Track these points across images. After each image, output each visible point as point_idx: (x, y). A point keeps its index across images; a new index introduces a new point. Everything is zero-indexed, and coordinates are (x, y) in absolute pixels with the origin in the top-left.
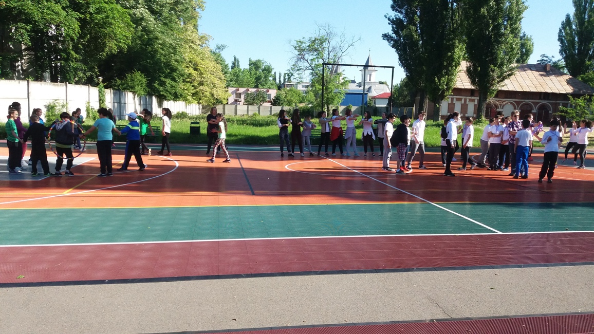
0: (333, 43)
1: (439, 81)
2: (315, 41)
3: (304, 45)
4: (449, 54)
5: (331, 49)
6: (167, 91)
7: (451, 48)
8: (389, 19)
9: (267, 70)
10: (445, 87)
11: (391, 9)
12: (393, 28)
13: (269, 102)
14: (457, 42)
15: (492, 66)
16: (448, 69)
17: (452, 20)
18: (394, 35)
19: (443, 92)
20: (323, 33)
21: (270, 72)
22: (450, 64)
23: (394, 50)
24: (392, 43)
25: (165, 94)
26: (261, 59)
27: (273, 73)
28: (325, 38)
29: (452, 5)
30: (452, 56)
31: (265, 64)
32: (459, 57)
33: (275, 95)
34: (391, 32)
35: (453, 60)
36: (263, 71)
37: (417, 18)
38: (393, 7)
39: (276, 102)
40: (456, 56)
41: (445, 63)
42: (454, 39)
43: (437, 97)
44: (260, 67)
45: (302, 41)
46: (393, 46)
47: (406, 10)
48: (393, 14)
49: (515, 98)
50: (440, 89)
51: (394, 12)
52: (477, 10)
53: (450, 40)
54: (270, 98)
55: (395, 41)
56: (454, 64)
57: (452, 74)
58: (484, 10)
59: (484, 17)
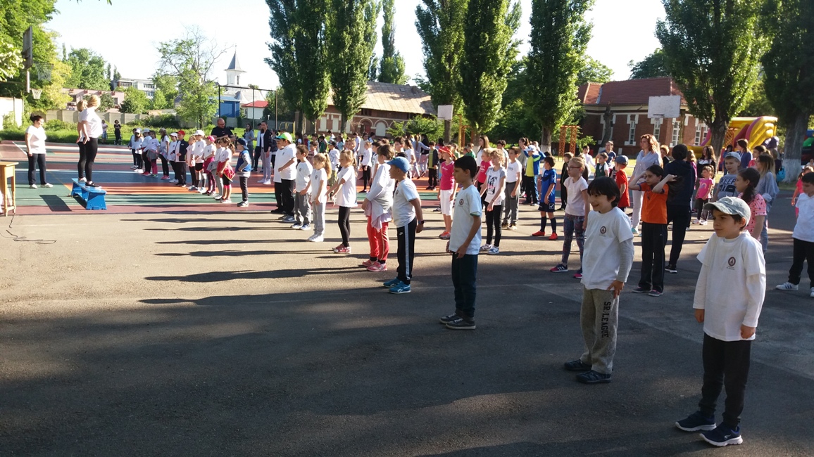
0: (203, 47)
1: (314, 103)
2: (181, 44)
3: (170, 48)
4: (320, 82)
5: (200, 54)
7: (321, 77)
8: (269, 46)
9: (96, 63)
10: (318, 109)
11: (270, 36)
12: (273, 54)
13: (116, 107)
14: (325, 73)
15: (349, 97)
16: (319, 94)
17: (321, 53)
18: (274, 60)
19: (317, 112)
20: (191, 36)
21: (101, 66)
22: (321, 90)
23: (275, 72)
24: (273, 66)
26: (87, 48)
27: (105, 67)
28: (193, 42)
29: (321, 42)
30: (322, 83)
31: (93, 55)
32: (328, 85)
33: (124, 100)
34: (271, 57)
35: (323, 87)
36: (91, 63)
37: (293, 48)
38: (272, 34)
39: (126, 108)
40: (325, 85)
41: (317, 89)
42: (323, 71)
43: (313, 116)
44: (86, 59)
45: (168, 44)
46: (274, 69)
47: (284, 39)
48: (273, 41)
49: (386, 117)
50: (314, 111)
51: (273, 39)
52: (337, 55)
53: (319, 71)
54: (116, 103)
55: (274, 64)
56: (324, 90)
57: (323, 98)
58: (341, 55)
59: (341, 59)
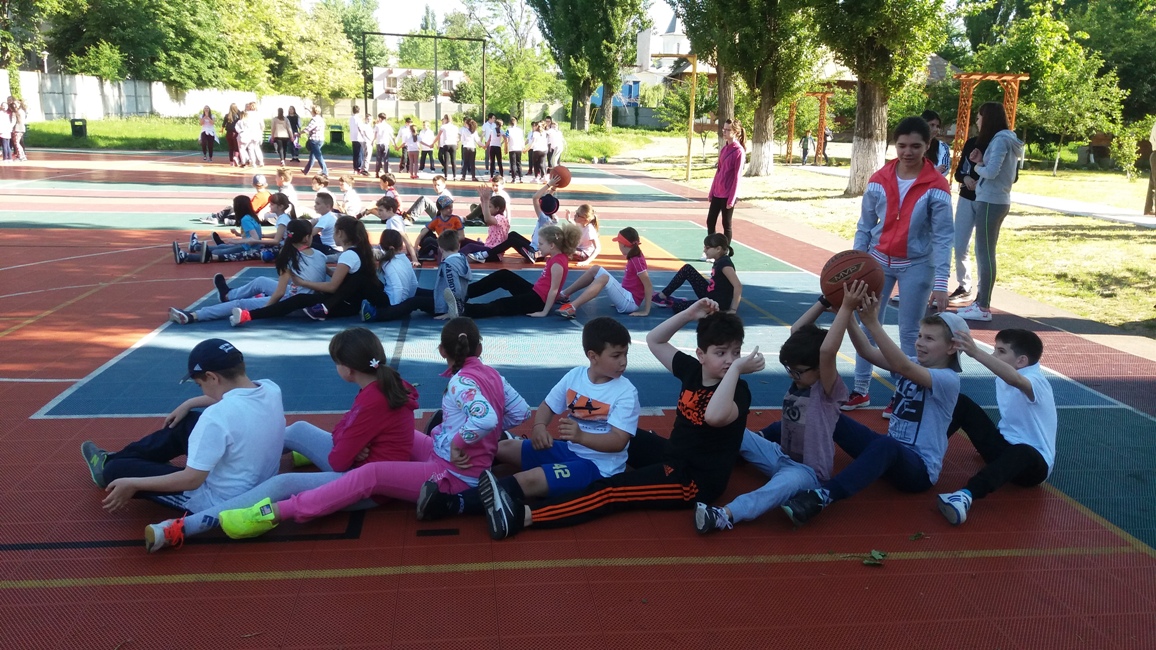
6: (182, 74)
25: (179, 79)
33: (458, 83)
39: (459, 95)
54: (449, 87)
